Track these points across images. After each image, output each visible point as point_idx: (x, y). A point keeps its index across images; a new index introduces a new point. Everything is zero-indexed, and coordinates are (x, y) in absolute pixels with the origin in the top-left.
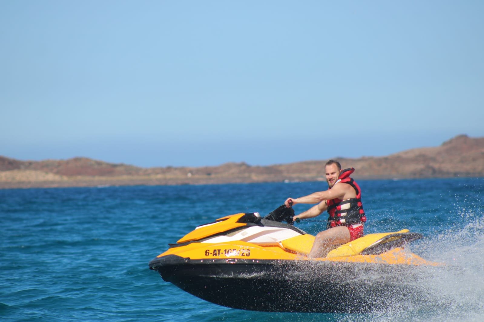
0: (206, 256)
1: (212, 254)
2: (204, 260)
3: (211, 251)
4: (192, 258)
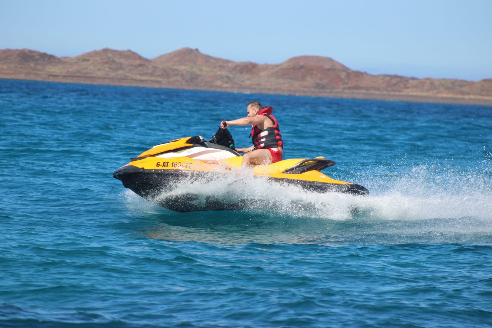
0: (156, 167)
1: (161, 165)
2: (155, 170)
3: (162, 163)
4: (145, 168)
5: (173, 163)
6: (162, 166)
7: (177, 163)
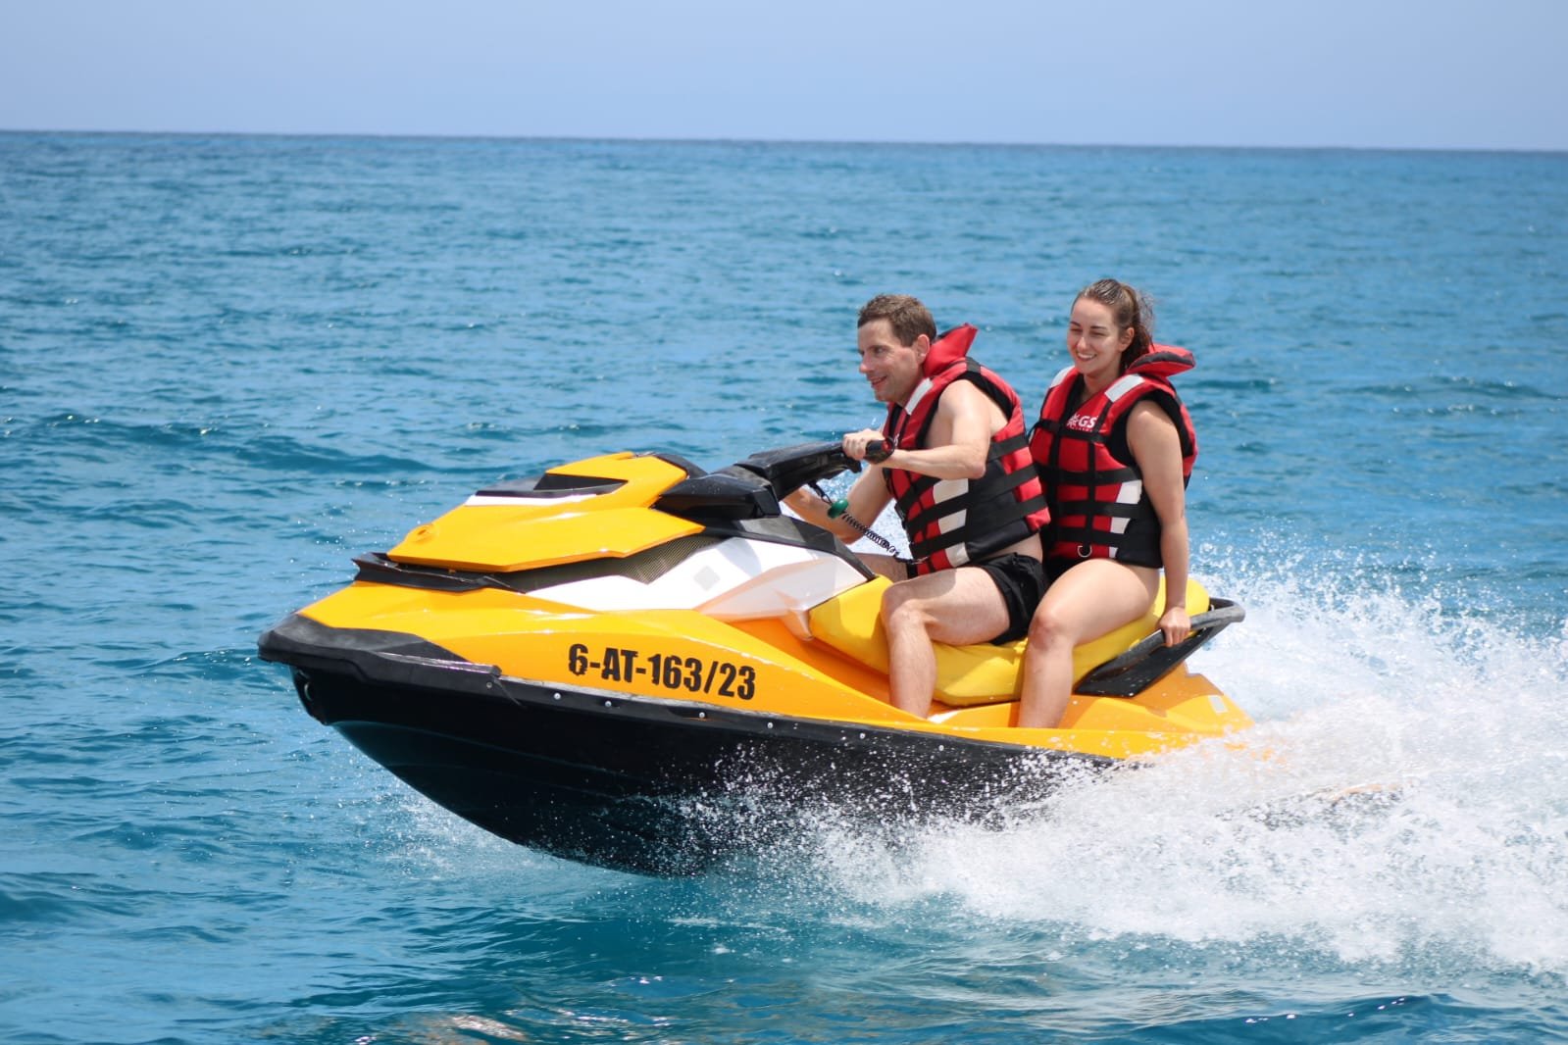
5: (656, 660)
6: (599, 671)
7: (678, 661)
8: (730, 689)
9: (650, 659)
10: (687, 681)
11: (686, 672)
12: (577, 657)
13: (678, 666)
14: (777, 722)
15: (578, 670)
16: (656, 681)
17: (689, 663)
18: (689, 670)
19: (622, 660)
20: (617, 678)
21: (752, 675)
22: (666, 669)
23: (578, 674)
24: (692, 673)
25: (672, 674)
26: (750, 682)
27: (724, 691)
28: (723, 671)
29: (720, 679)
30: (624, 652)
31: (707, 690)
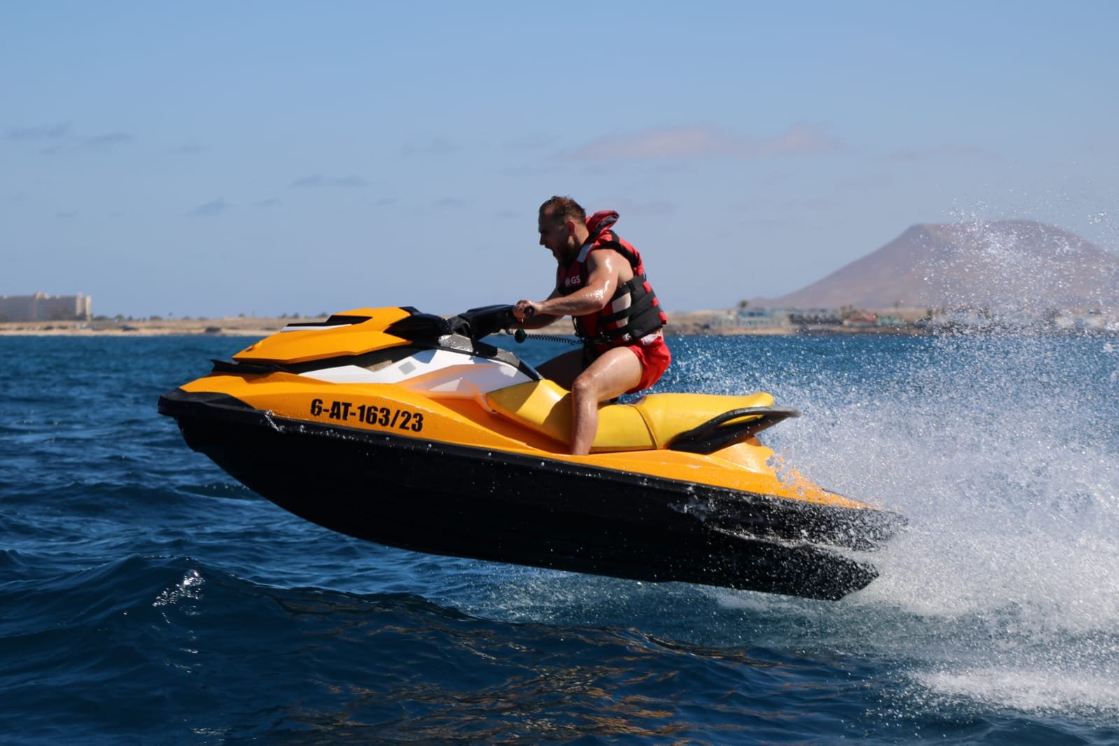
5: (362, 408)
6: (328, 414)
7: (376, 409)
8: (407, 425)
9: (359, 408)
10: (380, 421)
11: (380, 415)
12: (316, 405)
13: (376, 412)
14: (435, 444)
15: (316, 413)
16: (361, 420)
17: (382, 410)
18: (382, 414)
19: (342, 408)
20: (338, 417)
21: (421, 418)
22: (368, 413)
23: (315, 415)
24: (384, 416)
25: (372, 416)
26: (420, 422)
27: (403, 426)
28: (403, 415)
29: (400, 420)
30: (343, 404)
31: (392, 425)
